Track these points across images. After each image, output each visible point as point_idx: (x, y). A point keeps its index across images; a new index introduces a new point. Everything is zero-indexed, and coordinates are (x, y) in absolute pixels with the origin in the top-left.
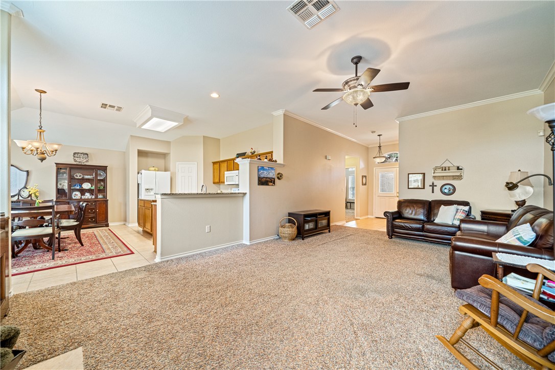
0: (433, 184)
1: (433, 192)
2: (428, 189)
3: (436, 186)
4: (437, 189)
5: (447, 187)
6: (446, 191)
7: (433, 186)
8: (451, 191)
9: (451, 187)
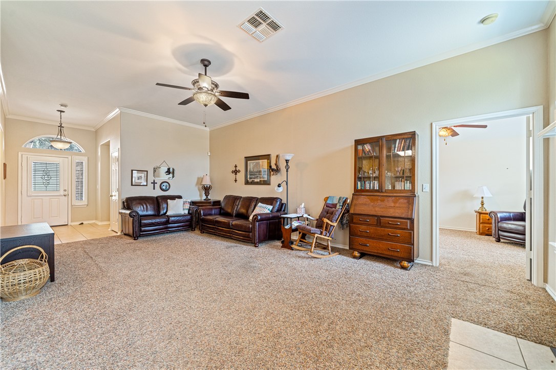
0: (154, 181)
1: (154, 189)
2: (151, 186)
3: (156, 183)
4: (157, 186)
5: (165, 184)
6: (164, 188)
7: (154, 183)
8: (168, 188)
9: (167, 184)
